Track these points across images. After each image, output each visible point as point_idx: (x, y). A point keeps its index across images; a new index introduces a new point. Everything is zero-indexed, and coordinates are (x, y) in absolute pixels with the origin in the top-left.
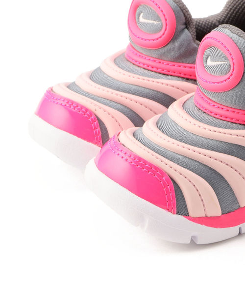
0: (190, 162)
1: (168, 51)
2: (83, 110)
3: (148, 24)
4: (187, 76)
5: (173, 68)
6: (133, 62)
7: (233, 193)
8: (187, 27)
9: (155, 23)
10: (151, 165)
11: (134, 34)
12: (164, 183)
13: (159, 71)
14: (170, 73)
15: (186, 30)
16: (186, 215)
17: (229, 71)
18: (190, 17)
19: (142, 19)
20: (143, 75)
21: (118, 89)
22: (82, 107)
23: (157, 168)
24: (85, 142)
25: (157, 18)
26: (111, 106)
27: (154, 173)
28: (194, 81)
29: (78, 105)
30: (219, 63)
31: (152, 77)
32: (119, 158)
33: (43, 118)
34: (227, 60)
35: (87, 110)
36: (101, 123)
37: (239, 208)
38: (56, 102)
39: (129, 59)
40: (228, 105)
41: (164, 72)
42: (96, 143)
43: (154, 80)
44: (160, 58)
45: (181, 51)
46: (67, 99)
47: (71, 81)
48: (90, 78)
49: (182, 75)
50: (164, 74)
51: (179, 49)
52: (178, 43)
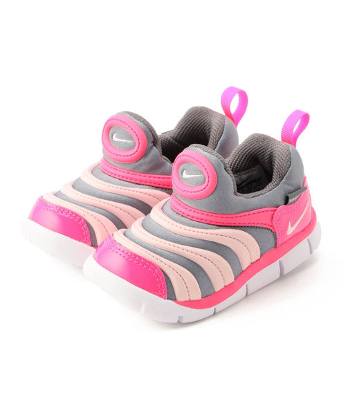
0: (176, 256)
1: (141, 165)
2: (74, 215)
3: (121, 142)
4: (156, 185)
5: (144, 178)
6: (109, 174)
7: (210, 281)
8: (154, 145)
9: (128, 141)
10: (145, 260)
11: (109, 151)
12: (157, 275)
13: (132, 181)
14: (142, 183)
15: (154, 147)
16: (175, 300)
17: (204, 183)
18: (156, 134)
19: (115, 138)
20: (120, 185)
21: (100, 197)
22: (73, 213)
23: (150, 262)
24: (77, 242)
25: (130, 138)
26: (96, 212)
27: (148, 267)
28: (169, 190)
29: (69, 211)
30: (194, 176)
31: (128, 187)
32: (117, 255)
33: (38, 223)
34: (202, 173)
35: (77, 215)
36: (89, 226)
37: (214, 292)
38: (49, 209)
39: (105, 171)
40: (203, 209)
41: (137, 182)
42: (85, 243)
43: (129, 188)
44: (134, 171)
45: (151, 164)
46: (59, 206)
47: (56, 190)
48: (73, 187)
49: (152, 184)
50: (137, 184)
51: (150, 163)
52: (148, 158)
